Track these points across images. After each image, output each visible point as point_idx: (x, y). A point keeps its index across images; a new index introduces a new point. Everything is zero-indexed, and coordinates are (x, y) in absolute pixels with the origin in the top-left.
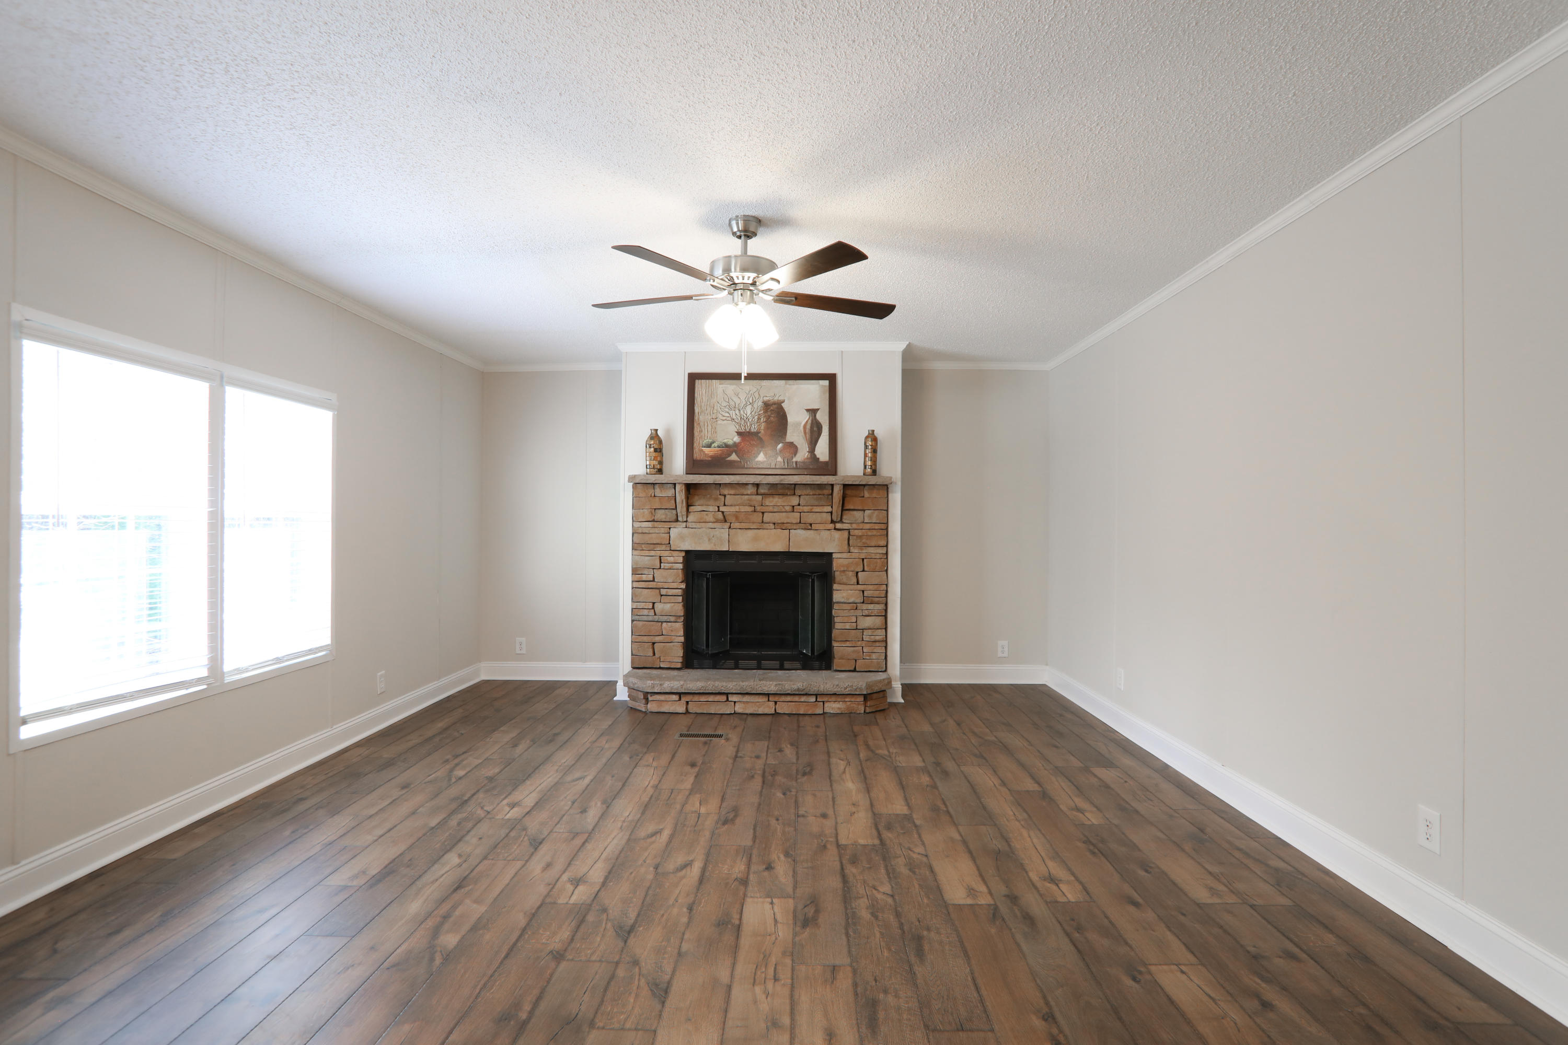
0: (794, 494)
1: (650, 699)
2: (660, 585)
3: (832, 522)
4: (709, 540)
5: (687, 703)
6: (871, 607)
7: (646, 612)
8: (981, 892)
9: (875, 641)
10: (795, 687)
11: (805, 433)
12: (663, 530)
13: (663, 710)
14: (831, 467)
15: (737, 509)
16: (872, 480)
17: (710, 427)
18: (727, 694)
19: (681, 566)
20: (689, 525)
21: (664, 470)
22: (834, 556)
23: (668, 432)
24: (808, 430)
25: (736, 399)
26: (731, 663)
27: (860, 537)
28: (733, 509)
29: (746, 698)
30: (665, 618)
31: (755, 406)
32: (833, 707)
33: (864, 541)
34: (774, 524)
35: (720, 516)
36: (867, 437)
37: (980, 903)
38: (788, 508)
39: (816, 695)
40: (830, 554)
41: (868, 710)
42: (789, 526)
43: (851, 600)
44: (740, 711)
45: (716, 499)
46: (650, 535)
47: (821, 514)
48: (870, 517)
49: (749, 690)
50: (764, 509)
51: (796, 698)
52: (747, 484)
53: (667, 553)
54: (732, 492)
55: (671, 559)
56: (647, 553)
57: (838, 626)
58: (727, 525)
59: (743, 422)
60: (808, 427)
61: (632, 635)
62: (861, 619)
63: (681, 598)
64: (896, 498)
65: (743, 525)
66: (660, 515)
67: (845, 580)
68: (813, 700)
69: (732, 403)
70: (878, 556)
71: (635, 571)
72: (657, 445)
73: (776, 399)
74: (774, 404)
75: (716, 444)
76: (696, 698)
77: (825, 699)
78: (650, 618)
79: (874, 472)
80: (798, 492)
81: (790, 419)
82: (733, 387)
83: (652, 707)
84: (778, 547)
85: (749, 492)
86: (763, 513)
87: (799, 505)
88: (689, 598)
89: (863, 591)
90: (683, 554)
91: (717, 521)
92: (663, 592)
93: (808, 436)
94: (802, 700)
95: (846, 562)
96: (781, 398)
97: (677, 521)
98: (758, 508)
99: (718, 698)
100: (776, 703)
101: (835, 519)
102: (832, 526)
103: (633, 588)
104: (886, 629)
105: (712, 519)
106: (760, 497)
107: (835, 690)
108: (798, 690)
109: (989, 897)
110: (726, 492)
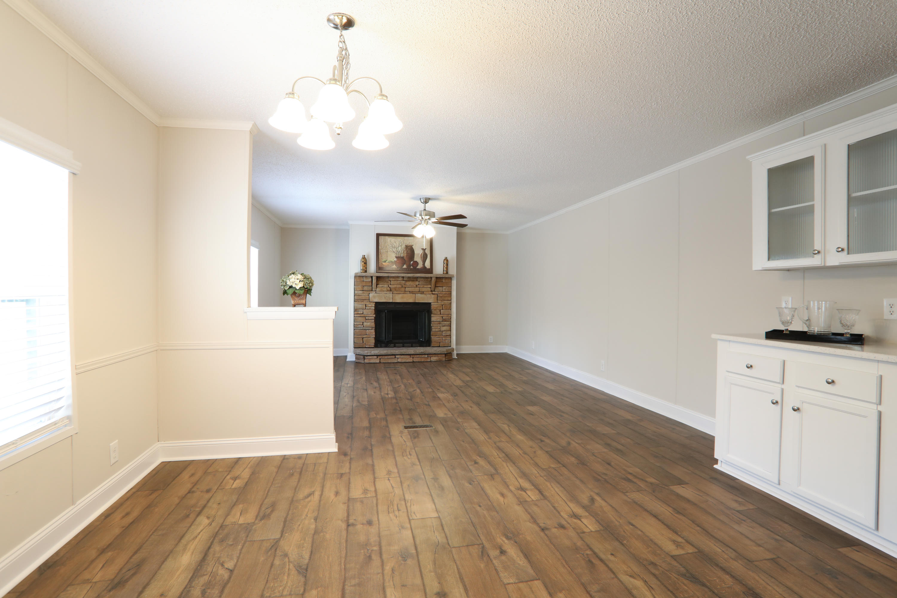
0: (417, 281)
1: (366, 358)
2: (366, 315)
3: (431, 291)
4: (385, 298)
5: (380, 359)
6: (445, 323)
7: (360, 326)
9: (447, 336)
10: (420, 352)
11: (421, 257)
12: (367, 294)
13: (371, 362)
14: (430, 271)
15: (395, 286)
16: (447, 276)
17: (385, 255)
18: (395, 355)
19: (374, 308)
20: (377, 292)
21: (367, 271)
22: (432, 304)
23: (368, 256)
24: (422, 257)
25: (395, 244)
26: (392, 345)
27: (441, 297)
28: (394, 286)
29: (402, 356)
30: (367, 328)
31: (402, 247)
32: (434, 359)
33: (443, 298)
34: (410, 292)
35: (389, 288)
36: (444, 260)
38: (415, 286)
39: (428, 354)
40: (430, 303)
41: (446, 360)
42: (415, 293)
43: (438, 320)
44: (400, 361)
45: (387, 282)
46: (362, 296)
47: (427, 288)
48: (445, 289)
49: (404, 353)
50: (405, 286)
51: (421, 356)
52: (399, 277)
53: (368, 303)
54: (393, 280)
55: (370, 305)
56: (360, 303)
57: (433, 330)
58: (391, 292)
59: (398, 253)
60: (422, 255)
61: (354, 335)
62: (442, 327)
63: (374, 320)
64: (454, 282)
65: (398, 292)
66: (365, 288)
67: (436, 313)
68: (426, 356)
69: (393, 246)
70: (448, 304)
71: (355, 310)
72: (365, 261)
73: (410, 244)
74: (410, 246)
75: (387, 261)
76: (383, 357)
77: (431, 356)
78: (362, 328)
79: (447, 273)
80: (418, 280)
81: (415, 252)
82: (394, 239)
83: (366, 361)
84: (411, 300)
85: (400, 280)
86: (405, 288)
87: (419, 285)
88: (377, 321)
89: (442, 317)
90: (374, 303)
91: (388, 291)
92: (367, 318)
93: (422, 259)
94: (423, 356)
95: (436, 306)
96: (412, 244)
97: (372, 290)
98: (403, 286)
99: (391, 357)
100: (413, 358)
101: (432, 290)
102: (431, 292)
103: (354, 317)
104: (451, 331)
105: (386, 290)
106: (404, 282)
107: (435, 352)
108: (422, 352)
110: (391, 279)
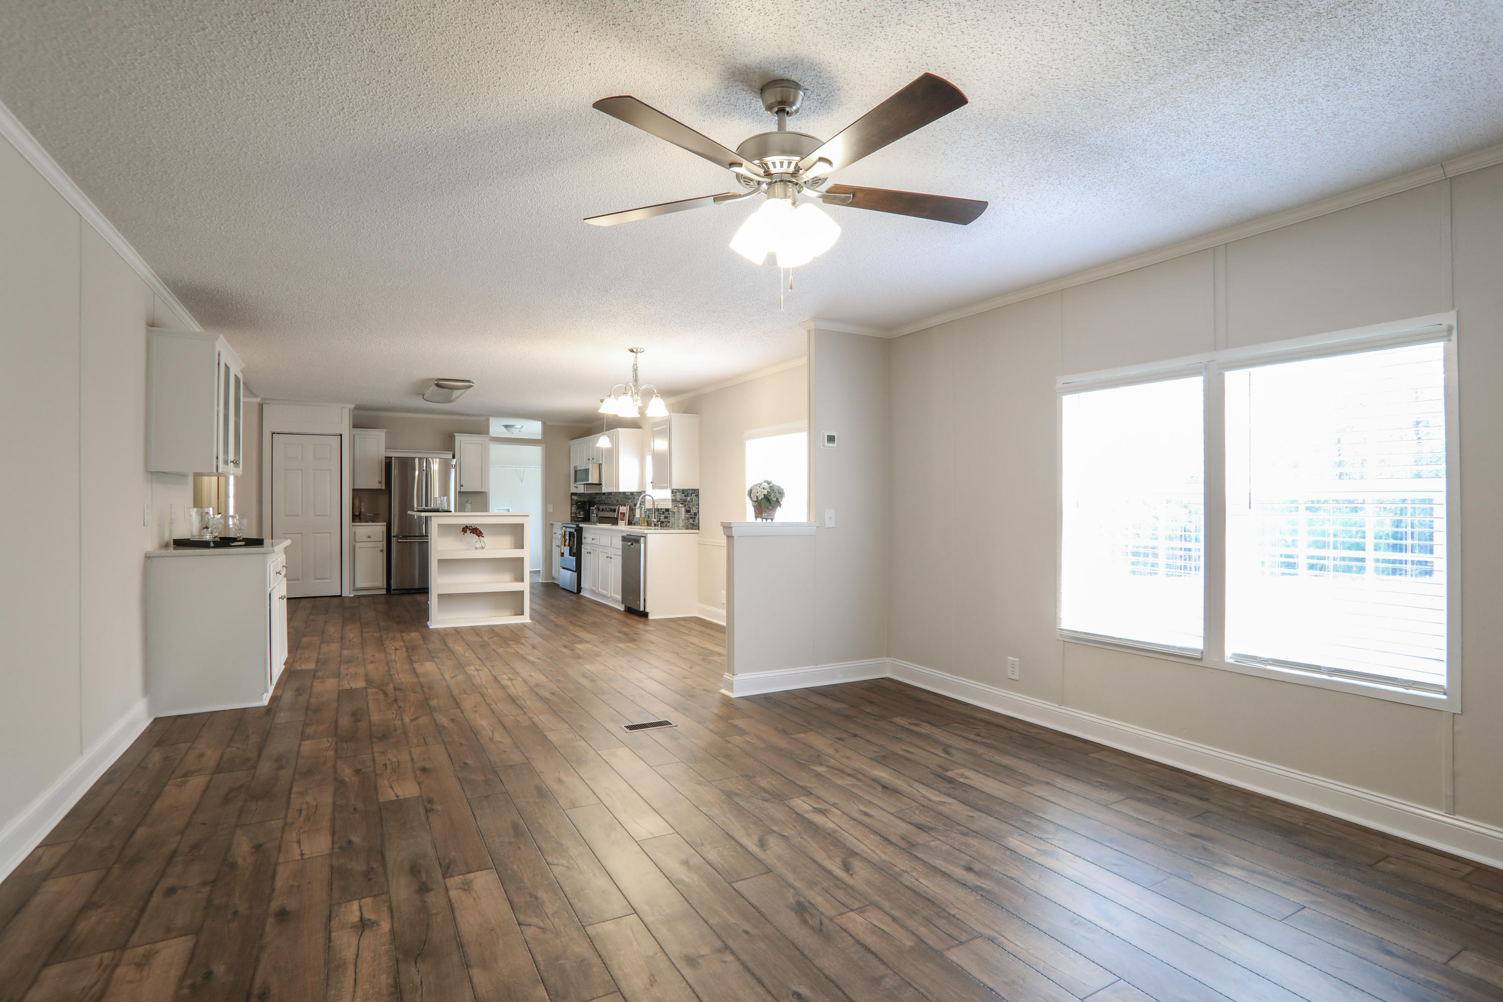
8: (457, 889)
37: (460, 877)
109: (449, 885)
